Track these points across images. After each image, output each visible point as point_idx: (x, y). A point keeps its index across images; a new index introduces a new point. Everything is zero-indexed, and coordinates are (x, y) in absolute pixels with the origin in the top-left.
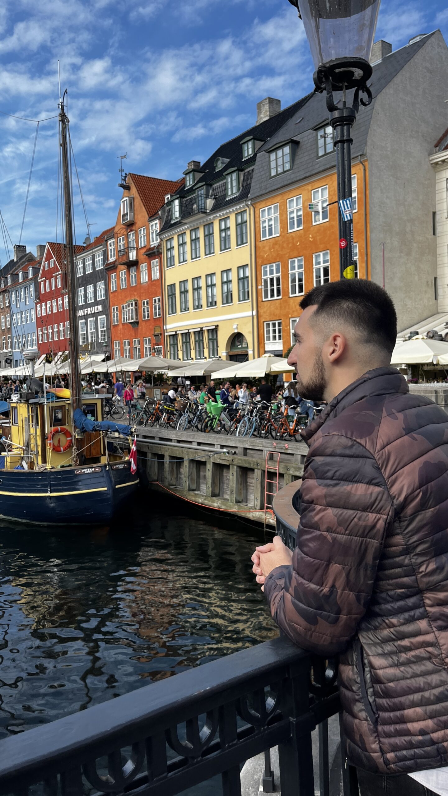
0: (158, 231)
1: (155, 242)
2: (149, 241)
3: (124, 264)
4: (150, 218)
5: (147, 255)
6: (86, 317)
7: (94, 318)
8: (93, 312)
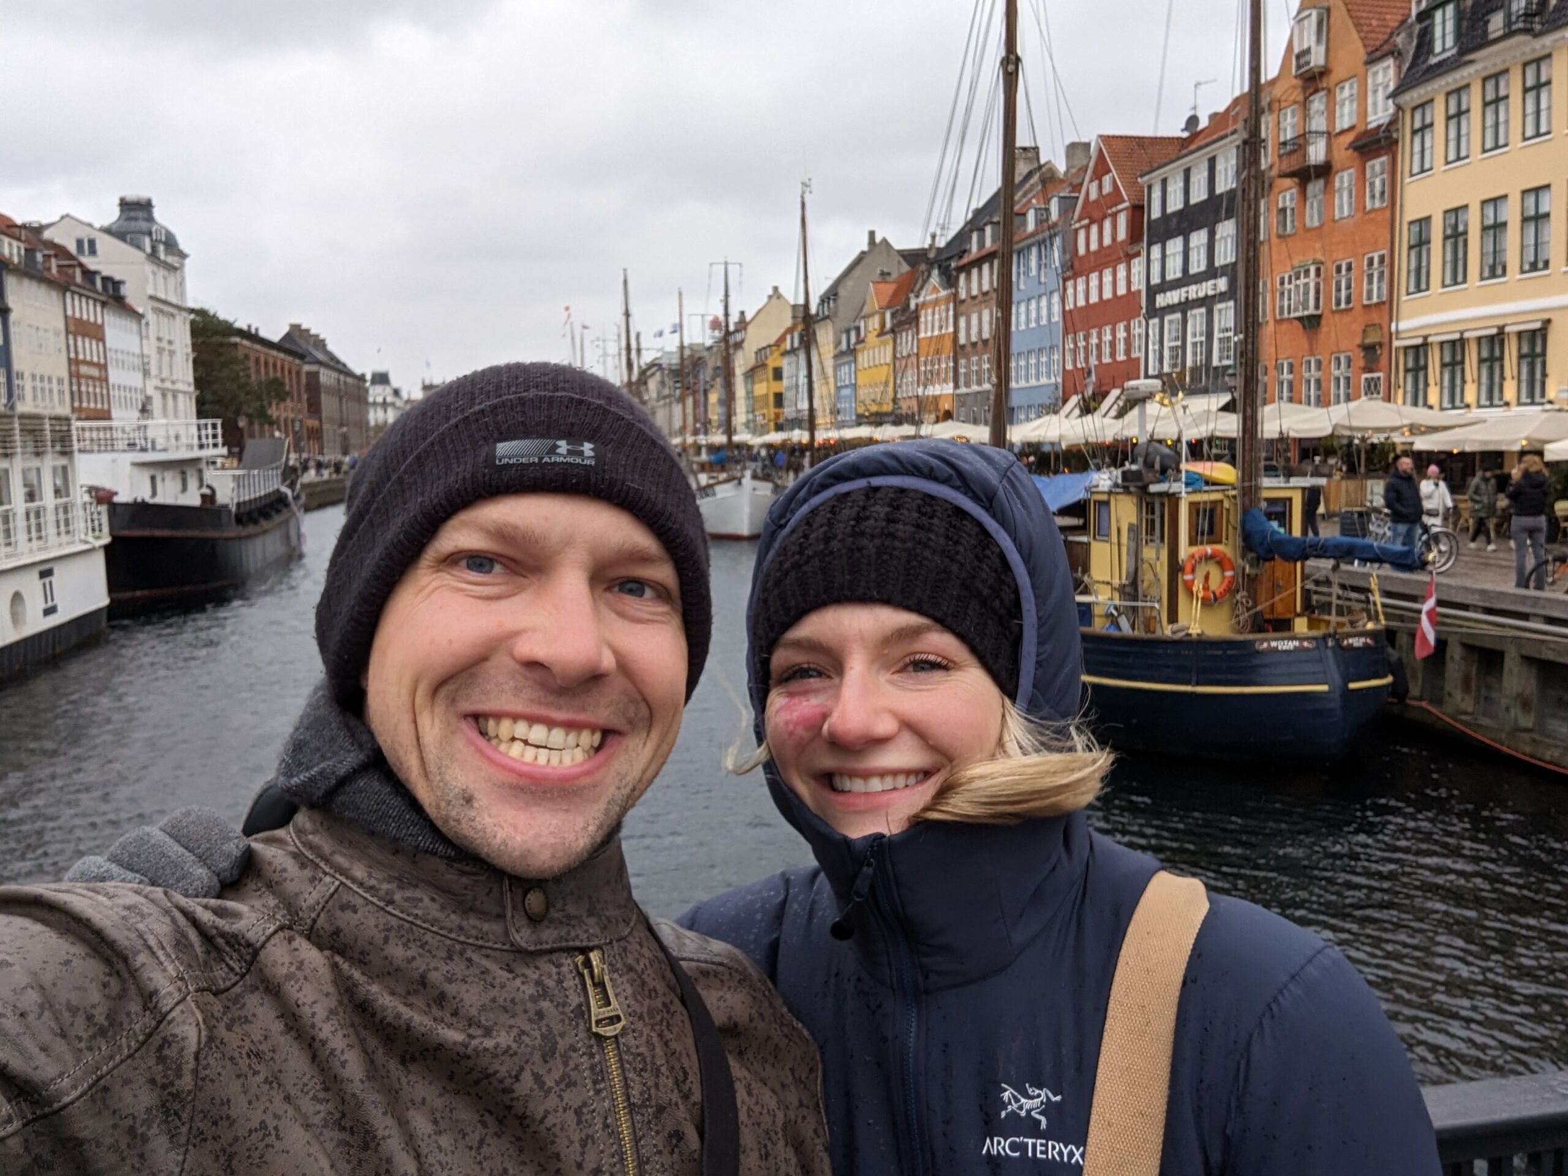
0: (1392, 87)
1: (1380, 114)
2: (1363, 113)
3: (1291, 175)
4: (1370, 53)
5: (1356, 149)
6: (1184, 307)
7: (1203, 310)
8: (1201, 294)
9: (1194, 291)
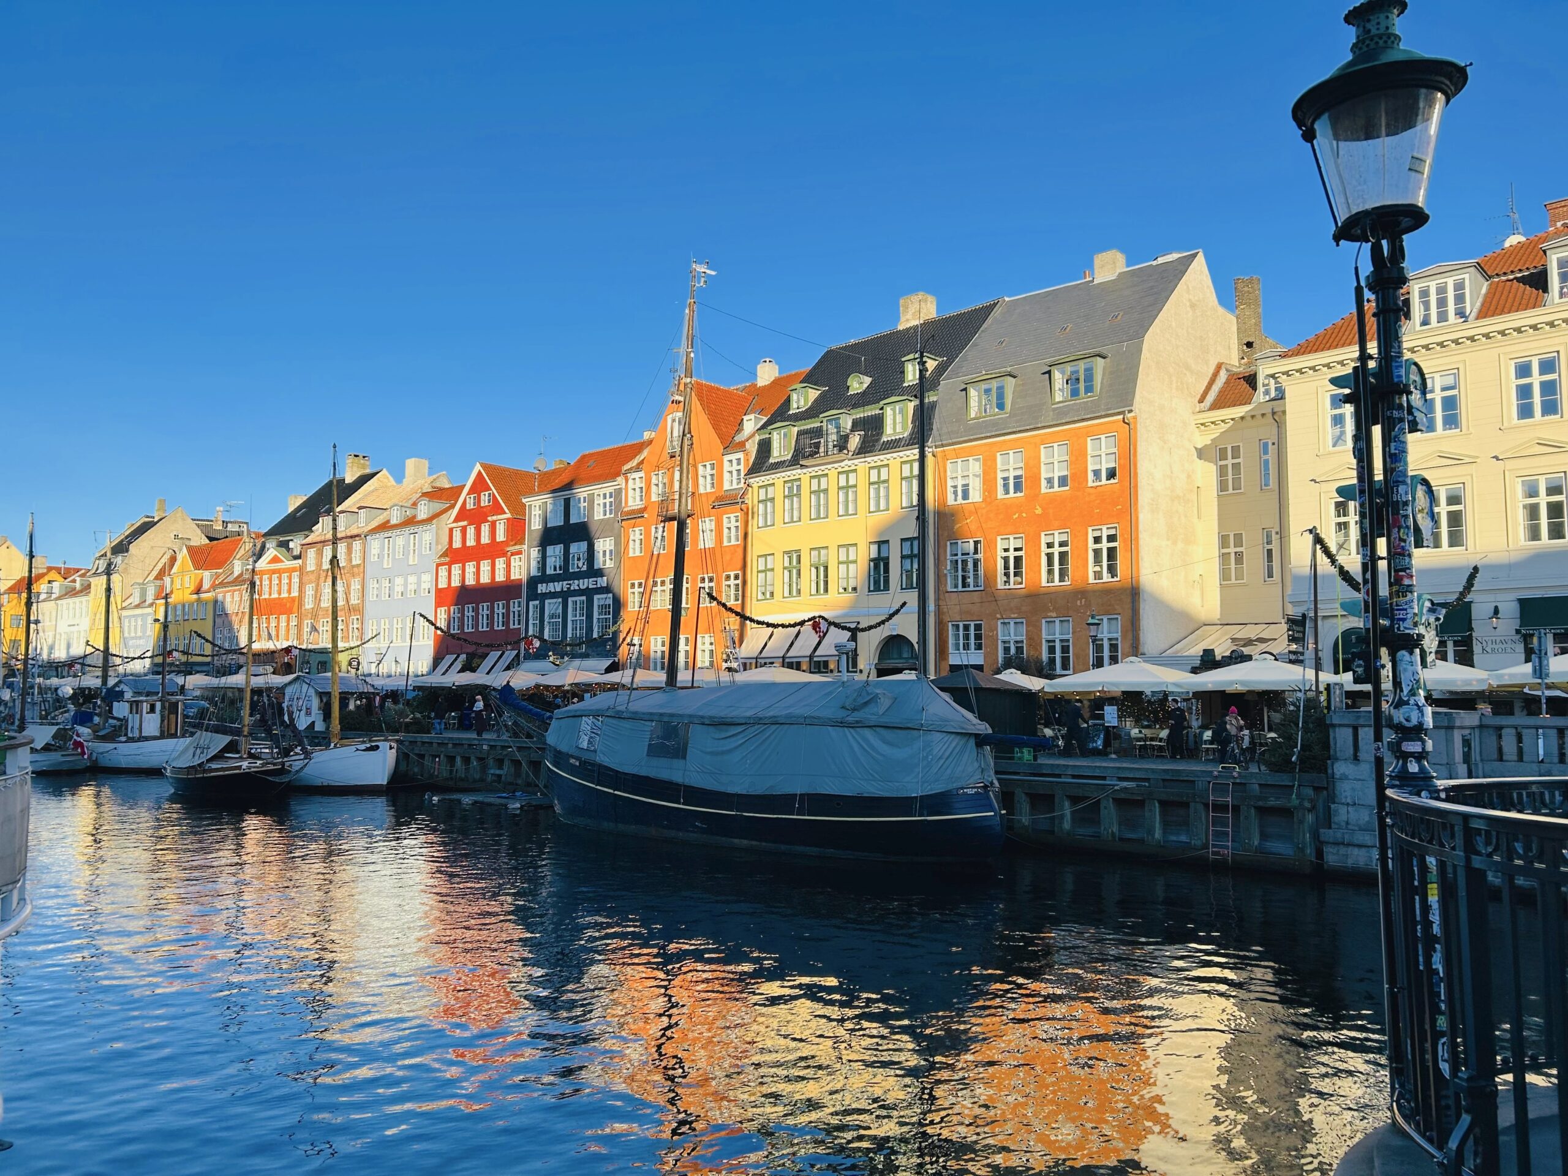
0: (743, 472)
1: (735, 486)
2: (721, 485)
4: (725, 447)
5: (717, 506)
6: (565, 595)
7: (584, 598)
8: (582, 587)
9: (575, 585)
